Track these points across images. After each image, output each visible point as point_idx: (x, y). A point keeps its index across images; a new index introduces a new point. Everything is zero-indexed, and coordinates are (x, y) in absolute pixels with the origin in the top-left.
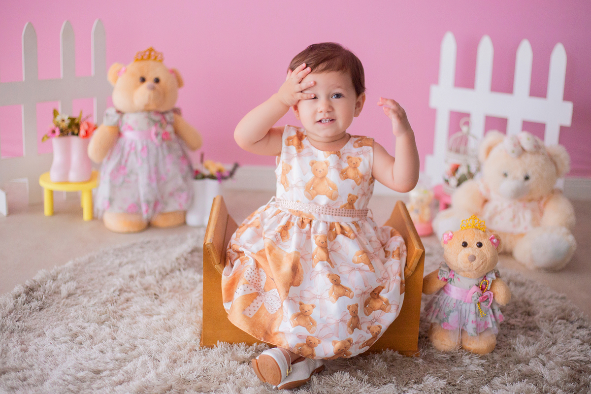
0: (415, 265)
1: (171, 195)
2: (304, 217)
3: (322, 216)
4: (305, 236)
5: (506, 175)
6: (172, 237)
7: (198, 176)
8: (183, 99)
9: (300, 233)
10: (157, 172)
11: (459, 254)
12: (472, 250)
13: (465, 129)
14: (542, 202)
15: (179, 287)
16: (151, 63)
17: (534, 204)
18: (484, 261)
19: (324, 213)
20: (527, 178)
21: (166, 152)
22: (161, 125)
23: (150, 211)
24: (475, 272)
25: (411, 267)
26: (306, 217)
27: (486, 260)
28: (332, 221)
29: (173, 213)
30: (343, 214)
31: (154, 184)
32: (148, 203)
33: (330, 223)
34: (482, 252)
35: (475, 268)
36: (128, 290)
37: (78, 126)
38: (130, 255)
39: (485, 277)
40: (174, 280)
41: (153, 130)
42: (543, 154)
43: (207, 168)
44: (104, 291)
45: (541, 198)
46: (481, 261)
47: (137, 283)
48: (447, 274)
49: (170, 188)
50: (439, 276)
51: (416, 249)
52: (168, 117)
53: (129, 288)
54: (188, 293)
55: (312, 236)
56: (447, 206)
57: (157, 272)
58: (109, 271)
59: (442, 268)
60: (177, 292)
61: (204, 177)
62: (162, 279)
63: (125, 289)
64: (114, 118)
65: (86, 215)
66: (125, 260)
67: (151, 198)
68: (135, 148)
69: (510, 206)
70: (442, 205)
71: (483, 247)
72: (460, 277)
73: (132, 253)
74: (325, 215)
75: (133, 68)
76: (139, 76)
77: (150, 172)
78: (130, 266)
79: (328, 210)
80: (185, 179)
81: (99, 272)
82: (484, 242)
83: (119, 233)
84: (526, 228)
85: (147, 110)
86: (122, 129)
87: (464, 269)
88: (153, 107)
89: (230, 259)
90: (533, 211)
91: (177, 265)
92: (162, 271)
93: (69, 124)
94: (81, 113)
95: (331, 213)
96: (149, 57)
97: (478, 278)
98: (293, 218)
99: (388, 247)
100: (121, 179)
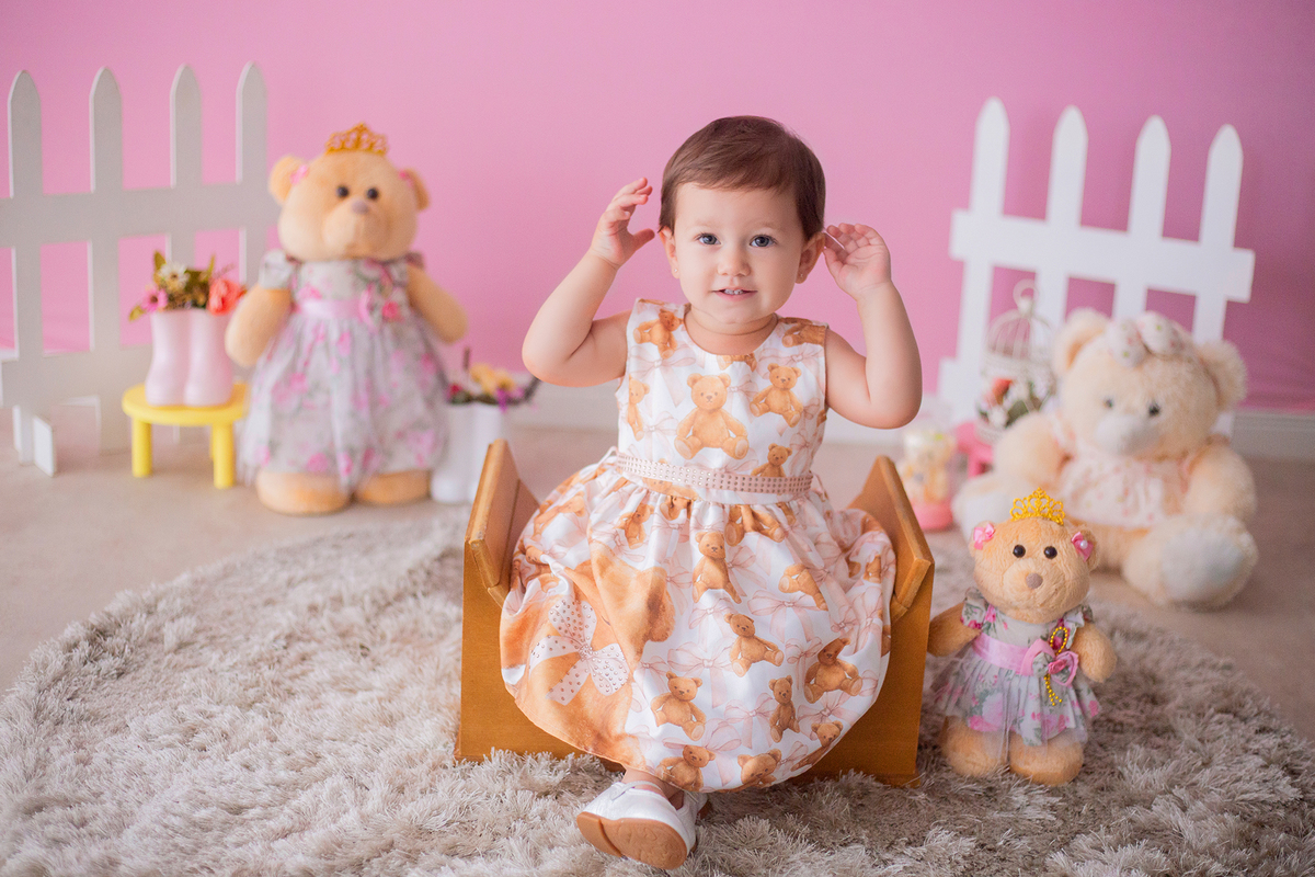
0: (912, 593)
1: (400, 435)
2: (675, 494)
3: (713, 492)
4: (676, 534)
5: (1109, 404)
6: (400, 525)
7: (459, 396)
8: (427, 235)
9: (666, 528)
10: (371, 387)
11: (1007, 572)
12: (1035, 563)
13: (1024, 304)
14: (1187, 463)
15: (414, 632)
16: (362, 157)
17: (1168, 467)
18: (1060, 588)
19: (718, 486)
20: (1154, 411)
21: (390, 345)
22: (381, 289)
23: (356, 470)
24: (1039, 610)
25: (904, 596)
26: (679, 495)
27: (1064, 585)
28: (734, 502)
29: (406, 474)
30: (759, 488)
31: (364, 414)
32: (351, 452)
33: (730, 507)
34: (1056, 567)
35: (1040, 601)
36: (306, 636)
37: (205, 288)
38: (311, 563)
39: (1062, 620)
40: (402, 618)
41: (364, 298)
42: (1190, 361)
43: (477, 380)
44: (255, 639)
45: (1184, 454)
46: (1054, 587)
47: (324, 621)
48: (981, 614)
49: (397, 421)
50: (965, 617)
51: (915, 559)
52: (395, 271)
53: (308, 632)
54: (431, 644)
55: (693, 535)
56: (984, 468)
57: (367, 598)
58: (266, 596)
59: (970, 601)
60: (409, 642)
61: (469, 399)
62: (377, 615)
63: (299, 634)
64: (283, 272)
65: (221, 477)
66: (300, 573)
67: (358, 443)
68: (325, 337)
69: (1117, 470)
70: (973, 466)
71: (1058, 557)
72: (1008, 620)
73: (316, 557)
74: (720, 490)
75: (323, 167)
76: (335, 183)
77: (355, 386)
78: (310, 586)
79: (726, 479)
80: (430, 403)
81: (245, 597)
82: (1061, 546)
83: (289, 515)
84: (1151, 517)
85: (351, 257)
86: (298, 296)
87: (1016, 604)
88: (364, 250)
89: (520, 574)
90: (1166, 480)
91: (409, 584)
92: (379, 597)
93: (188, 283)
94: (213, 260)
95: (732, 486)
96: (358, 143)
97: (1047, 624)
98: (652, 496)
99: (857, 553)
100: (294, 402)
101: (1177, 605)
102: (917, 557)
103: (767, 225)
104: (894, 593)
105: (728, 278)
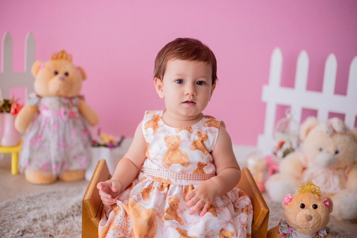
0: (261, 222)
1: (75, 157)
2: (163, 182)
3: (178, 181)
4: (163, 196)
5: (321, 150)
6: (72, 189)
7: (95, 144)
8: (85, 89)
10: (64, 140)
11: (298, 214)
12: (308, 211)
13: (288, 116)
14: (347, 170)
15: (71, 230)
16: (63, 62)
17: (341, 172)
18: (319, 221)
19: (180, 179)
20: (337, 152)
21: (71, 126)
22: (69, 107)
23: (59, 169)
24: (310, 229)
25: (257, 224)
26: (165, 182)
27: (320, 220)
28: (187, 184)
29: (76, 171)
30: (197, 178)
31: (62, 150)
32: (57, 163)
33: (185, 186)
34: (318, 213)
35: (311, 226)
36: (30, 231)
37: (10, 106)
38: (38, 202)
39: (318, 233)
40: (67, 224)
41: (63, 110)
42: (349, 135)
43: (102, 139)
44: (11, 232)
45: (346, 167)
46: (317, 220)
47: (38, 225)
48: (286, 230)
49: (74, 152)
50: (280, 231)
51: (262, 209)
52: (74, 101)
53: (31, 229)
54: (77, 235)
55: (168, 197)
56: (274, 172)
57: (55, 217)
58: (19, 215)
59: (282, 225)
60: (68, 234)
61: (99, 145)
62: (58, 223)
63: (28, 230)
64: (35, 101)
65: (14, 171)
66: (33, 206)
67: (60, 160)
68: (49, 123)
69: (323, 173)
71: (318, 208)
72: (297, 232)
73: (40, 200)
74: (181, 180)
75: (50, 64)
76: (53, 70)
77: (59, 141)
78: (36, 211)
79: (183, 175)
80: (85, 146)
81: (11, 215)
82: (319, 204)
83: (35, 184)
84: (335, 189)
85: (58, 95)
86: (40, 108)
87: (301, 227)
88: (62, 93)
89: (106, 212)
90: (340, 177)
91: (71, 211)
92: (59, 215)
93: (4, 104)
94: (14, 97)
95: (186, 178)
96: (62, 57)
97: (312, 234)
98: (154, 183)
99: (238, 204)
100: (37, 145)
101: (345, 220)
102: (263, 208)
103: (204, 77)
104: (253, 222)
105: (188, 96)
